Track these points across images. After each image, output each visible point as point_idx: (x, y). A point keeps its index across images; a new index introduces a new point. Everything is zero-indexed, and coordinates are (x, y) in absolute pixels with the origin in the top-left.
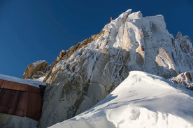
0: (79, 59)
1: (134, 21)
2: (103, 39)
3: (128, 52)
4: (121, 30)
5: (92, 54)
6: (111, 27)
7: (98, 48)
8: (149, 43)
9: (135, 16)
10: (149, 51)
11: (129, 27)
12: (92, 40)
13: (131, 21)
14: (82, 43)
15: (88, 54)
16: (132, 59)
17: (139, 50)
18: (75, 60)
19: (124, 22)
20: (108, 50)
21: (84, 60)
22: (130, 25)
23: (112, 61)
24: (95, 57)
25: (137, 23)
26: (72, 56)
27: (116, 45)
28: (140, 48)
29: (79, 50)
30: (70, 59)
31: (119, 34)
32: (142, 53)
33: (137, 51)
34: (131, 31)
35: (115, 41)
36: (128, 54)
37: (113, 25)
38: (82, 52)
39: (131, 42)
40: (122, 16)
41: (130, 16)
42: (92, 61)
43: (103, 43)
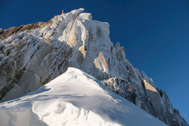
0: (18, 43)
1: (84, 21)
2: (50, 29)
3: (71, 48)
4: (69, 25)
5: (34, 41)
6: (61, 19)
7: (42, 36)
8: (92, 45)
9: (86, 16)
10: (90, 52)
11: (78, 25)
12: (38, 27)
13: (81, 20)
14: (25, 26)
15: (29, 40)
16: (74, 56)
17: (82, 49)
18: (13, 43)
19: (74, 19)
20: (52, 41)
21: (23, 46)
22: (79, 23)
23: (53, 53)
24: (36, 45)
25: (86, 24)
26: (10, 38)
27: (61, 39)
28: (83, 47)
29: (20, 34)
30: (7, 40)
31: (67, 28)
32: (84, 53)
33: (80, 49)
34: (79, 29)
35: (61, 34)
36: (71, 50)
37: (63, 18)
38: (23, 36)
39: (77, 40)
40: (74, 12)
41: (81, 15)
42: (32, 49)
43: (49, 34)
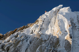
0: (14, 41)
1: (64, 14)
2: (37, 26)
3: (58, 39)
4: (53, 20)
5: (26, 37)
6: (45, 17)
7: (32, 33)
8: (76, 33)
9: (65, 10)
11: (60, 18)
12: (28, 27)
13: (62, 13)
15: (23, 38)
16: (61, 45)
17: (67, 37)
18: (11, 41)
20: (40, 35)
21: (19, 42)
22: (61, 16)
23: (43, 45)
24: (29, 41)
25: (66, 16)
26: (8, 38)
27: (48, 32)
28: (68, 36)
29: (15, 34)
30: (6, 40)
32: (70, 41)
33: (66, 38)
34: (62, 21)
35: (47, 29)
36: (58, 40)
37: (46, 16)
38: (18, 35)
39: (61, 30)
40: (54, 9)
41: (61, 10)
42: (26, 44)
43: (37, 30)
